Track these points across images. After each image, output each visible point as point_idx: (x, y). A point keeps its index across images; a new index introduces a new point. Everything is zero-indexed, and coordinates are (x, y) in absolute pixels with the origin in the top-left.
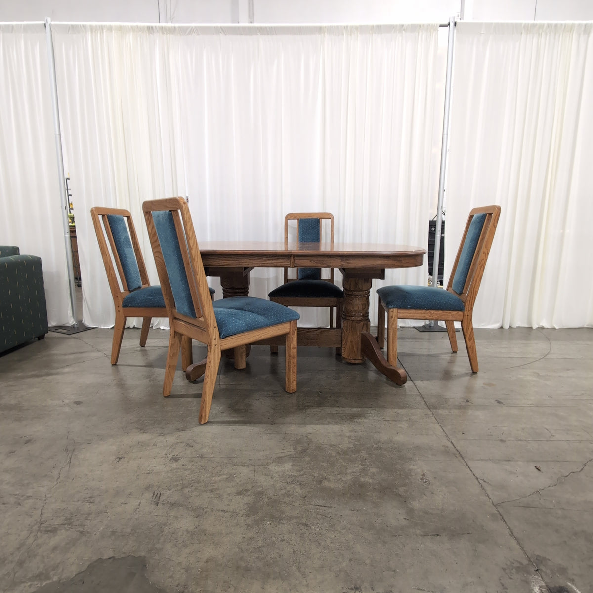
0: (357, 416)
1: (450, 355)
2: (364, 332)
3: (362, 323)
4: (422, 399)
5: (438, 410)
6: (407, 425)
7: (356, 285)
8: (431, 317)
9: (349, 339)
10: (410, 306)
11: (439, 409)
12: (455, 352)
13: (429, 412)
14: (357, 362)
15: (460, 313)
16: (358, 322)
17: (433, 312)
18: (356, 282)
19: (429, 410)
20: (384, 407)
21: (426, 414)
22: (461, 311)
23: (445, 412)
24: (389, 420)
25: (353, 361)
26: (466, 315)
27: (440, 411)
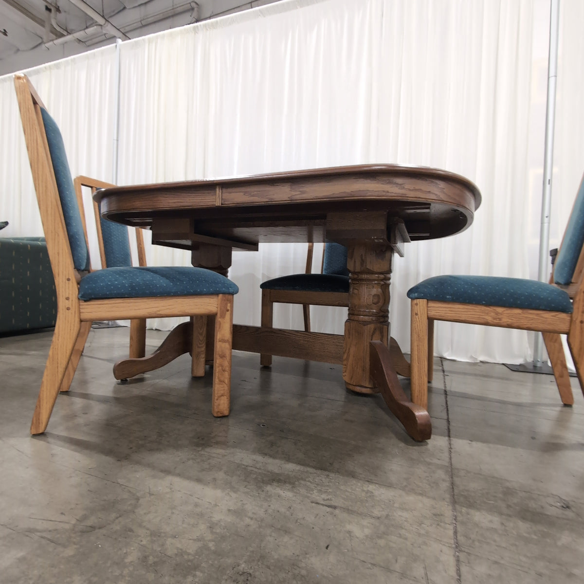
0: (279, 481)
1: (559, 409)
2: (376, 341)
3: (372, 326)
4: (447, 478)
5: (472, 512)
6: (367, 531)
7: (363, 262)
8: (495, 319)
9: (353, 350)
10: (451, 295)
11: (478, 510)
12: (568, 405)
13: (448, 511)
14: (364, 391)
15: (563, 316)
16: (365, 323)
17: (500, 310)
18: (362, 259)
19: (450, 508)
20: (352, 475)
21: (435, 515)
22: (564, 310)
23: (491, 521)
24: (335, 507)
25: (358, 389)
26: (578, 322)
27: (478, 513)
